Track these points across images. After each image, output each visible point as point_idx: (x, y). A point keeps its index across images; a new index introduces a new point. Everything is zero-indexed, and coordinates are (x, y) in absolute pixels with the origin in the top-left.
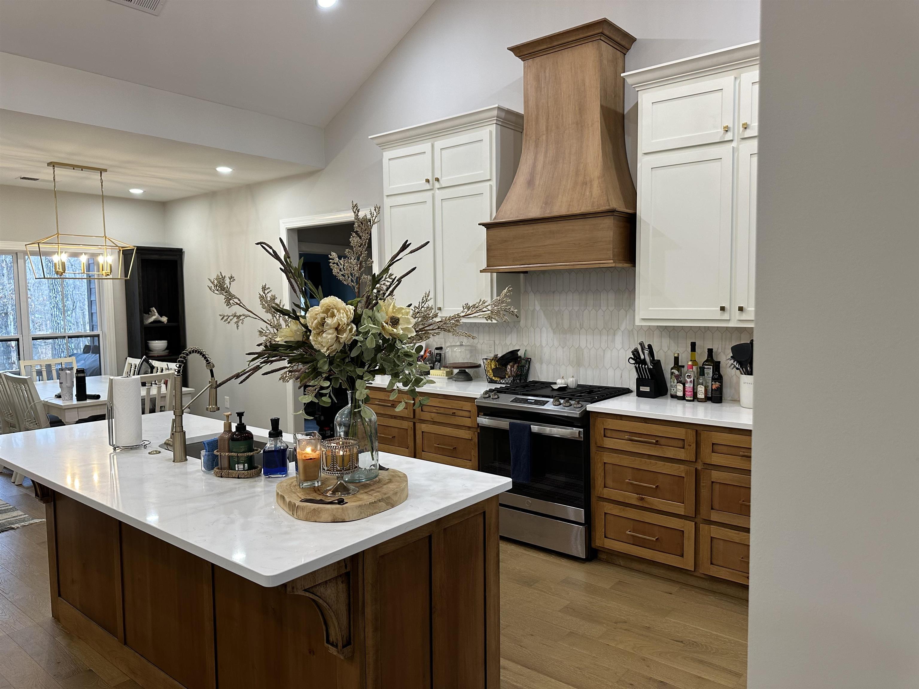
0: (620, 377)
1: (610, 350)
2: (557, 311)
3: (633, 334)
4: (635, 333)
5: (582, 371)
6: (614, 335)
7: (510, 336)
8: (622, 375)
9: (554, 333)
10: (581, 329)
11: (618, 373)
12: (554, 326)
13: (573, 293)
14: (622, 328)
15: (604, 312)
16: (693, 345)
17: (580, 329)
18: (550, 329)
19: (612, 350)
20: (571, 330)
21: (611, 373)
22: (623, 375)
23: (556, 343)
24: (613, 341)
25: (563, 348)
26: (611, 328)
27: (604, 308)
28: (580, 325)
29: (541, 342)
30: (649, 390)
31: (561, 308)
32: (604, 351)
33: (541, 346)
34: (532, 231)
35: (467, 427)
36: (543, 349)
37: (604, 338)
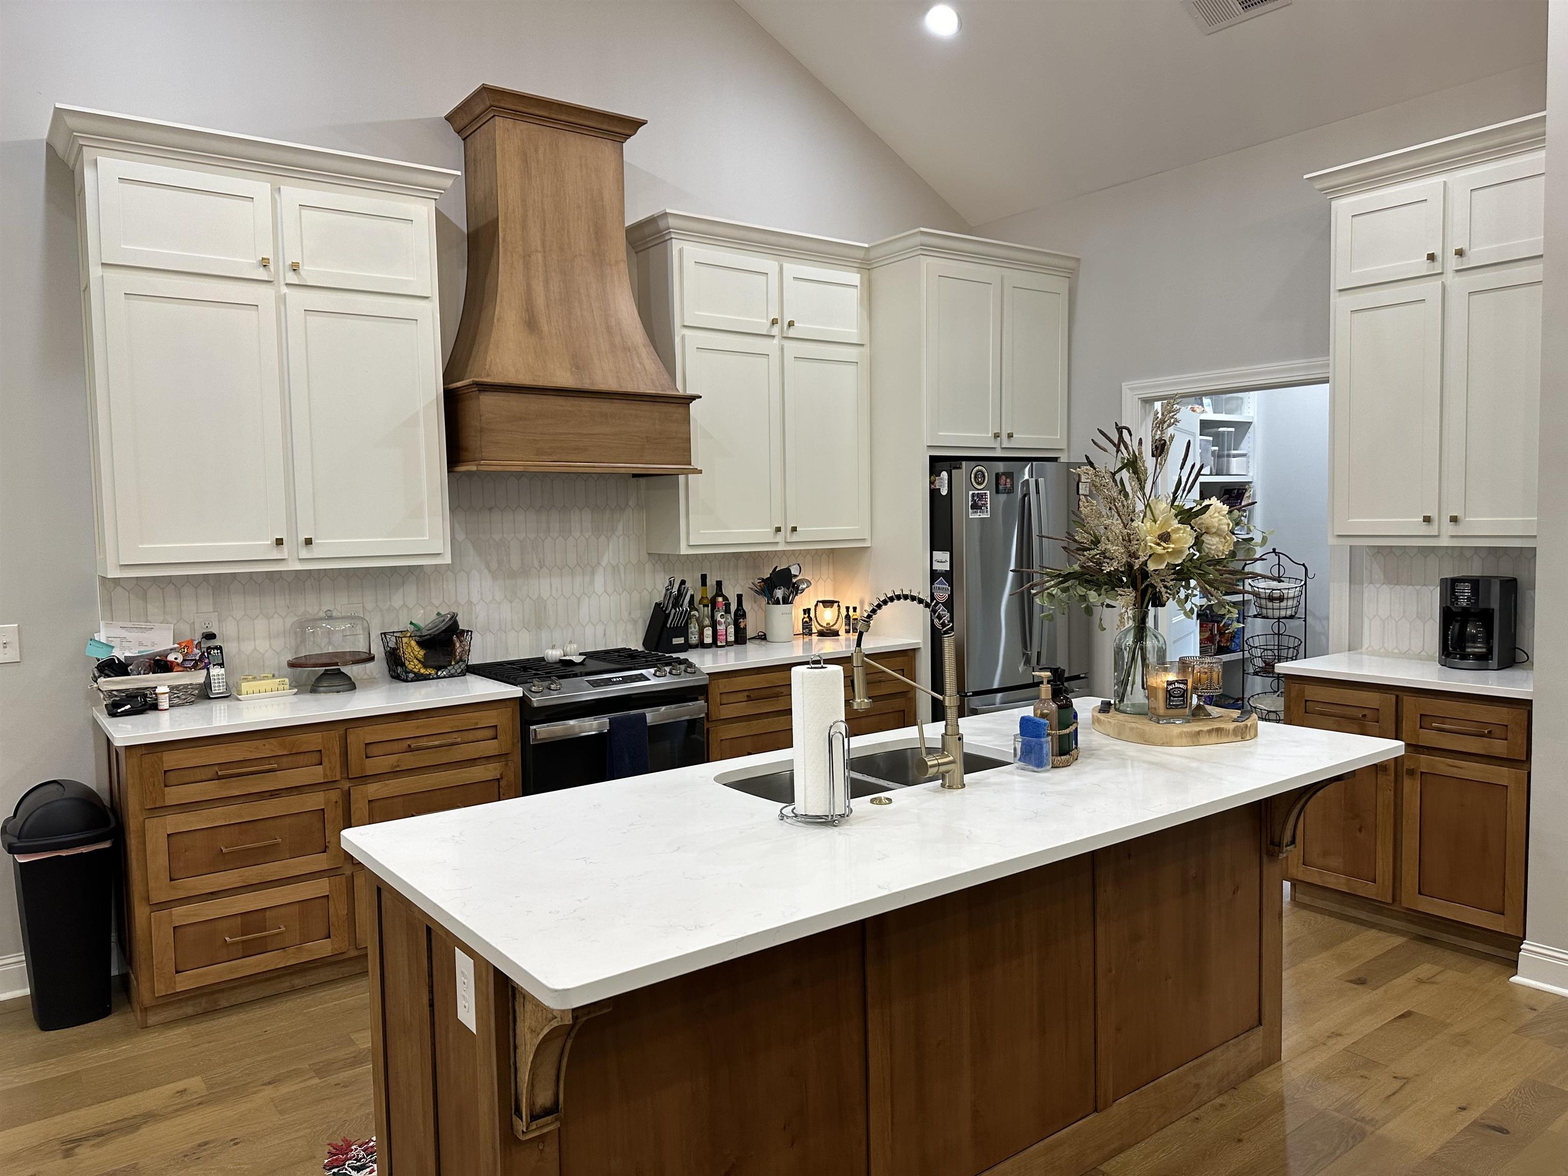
0: (603, 635)
1: (586, 597)
2: (497, 540)
3: (619, 571)
4: (622, 568)
5: (544, 635)
6: (593, 573)
7: (401, 590)
8: (605, 631)
9: (495, 578)
10: (541, 568)
11: (600, 629)
12: (494, 565)
13: (525, 511)
14: (604, 563)
15: (577, 540)
16: (704, 577)
17: (539, 569)
18: (486, 571)
19: (589, 597)
20: (525, 572)
21: (589, 631)
22: (607, 631)
23: (499, 596)
24: (592, 582)
25: (511, 602)
26: (588, 564)
27: (577, 534)
28: (540, 562)
29: (469, 595)
30: (683, 642)
31: (505, 536)
32: (579, 599)
33: (470, 603)
34: (570, 409)
35: (484, 760)
36: (474, 608)
37: (578, 580)
